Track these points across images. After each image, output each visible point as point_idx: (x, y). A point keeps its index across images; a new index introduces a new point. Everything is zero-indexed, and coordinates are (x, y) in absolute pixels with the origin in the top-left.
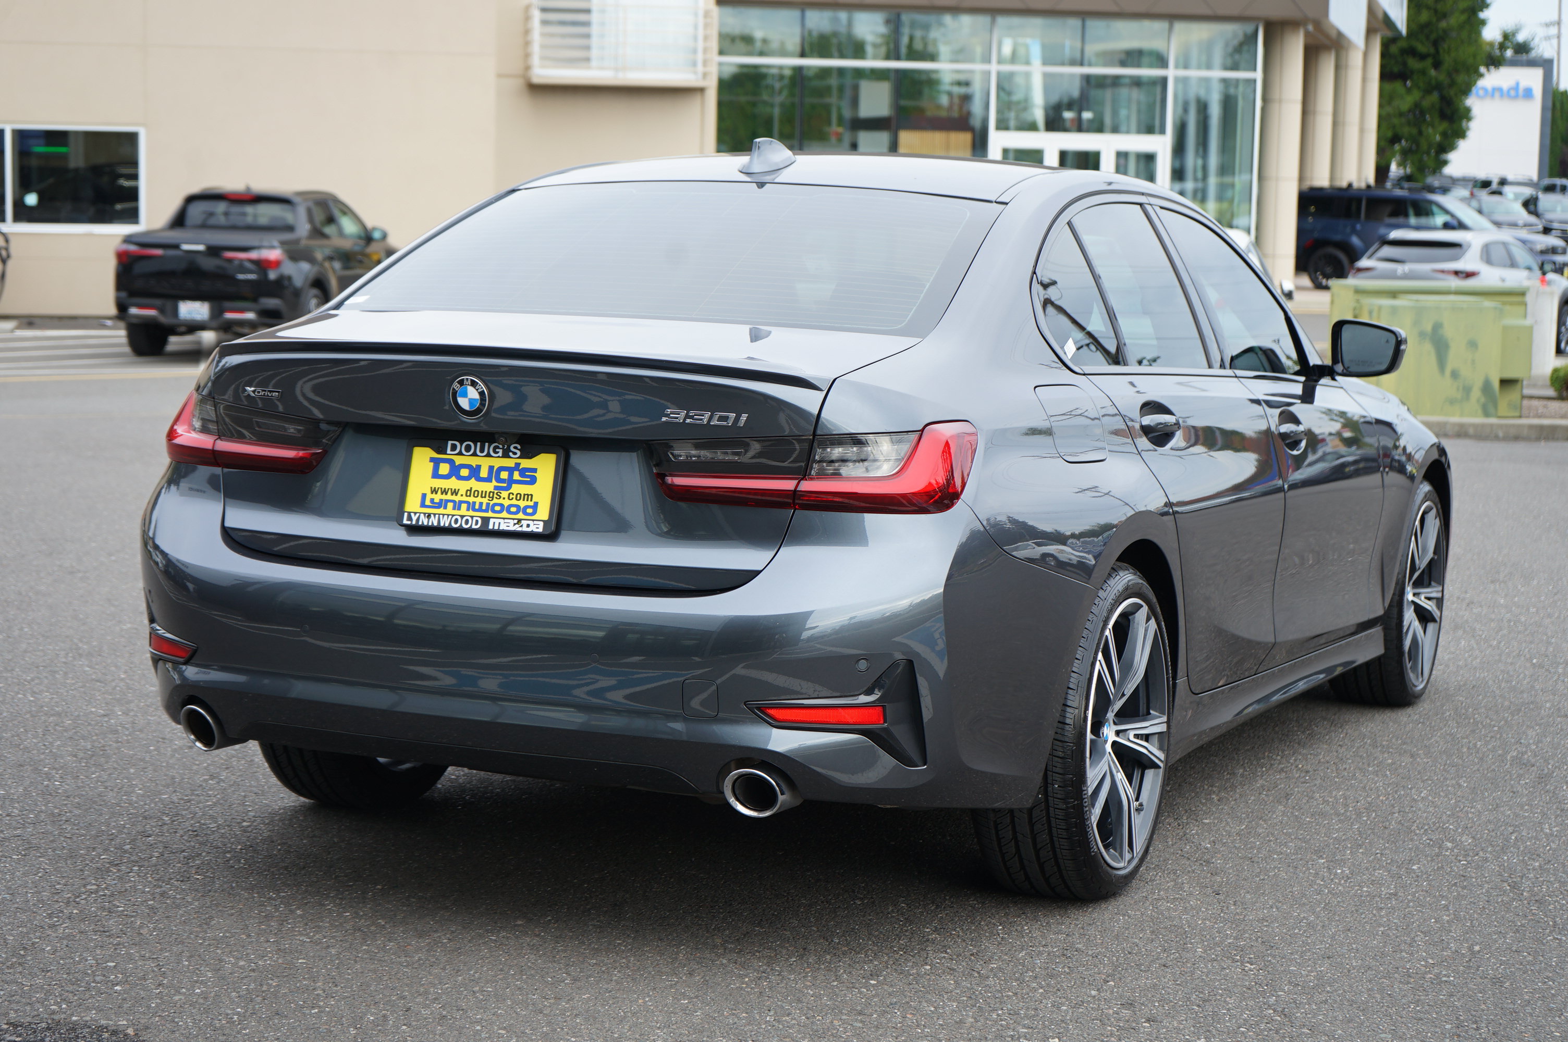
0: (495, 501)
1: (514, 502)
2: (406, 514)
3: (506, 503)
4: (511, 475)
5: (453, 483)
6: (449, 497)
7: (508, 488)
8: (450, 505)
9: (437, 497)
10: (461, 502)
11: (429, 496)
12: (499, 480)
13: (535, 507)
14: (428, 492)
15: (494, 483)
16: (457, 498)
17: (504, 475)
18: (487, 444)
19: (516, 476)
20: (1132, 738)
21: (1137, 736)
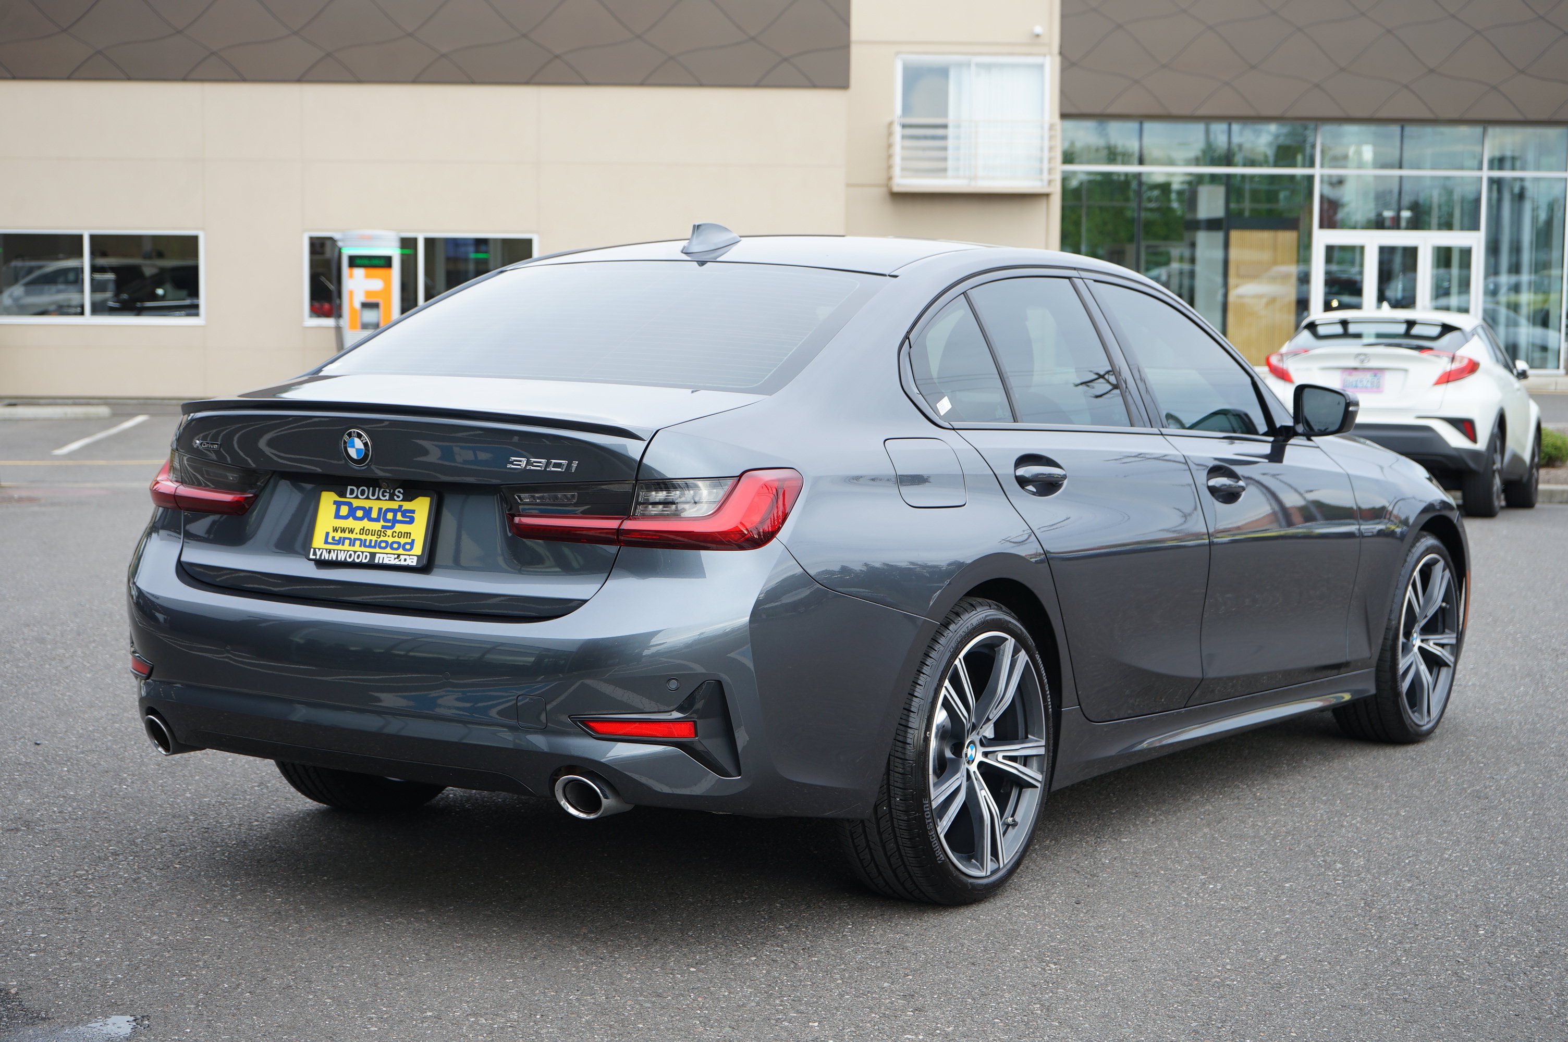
0: (382, 538)
1: (396, 539)
2: (312, 550)
3: (390, 540)
4: (395, 516)
5: (350, 523)
6: (346, 535)
7: (392, 527)
8: (347, 542)
9: (338, 535)
10: (355, 539)
11: (332, 534)
12: (386, 520)
13: (412, 544)
14: (331, 531)
15: (382, 523)
16: (353, 536)
17: (390, 516)
18: (377, 489)
19: (399, 517)
20: (1000, 758)
21: (1005, 757)
